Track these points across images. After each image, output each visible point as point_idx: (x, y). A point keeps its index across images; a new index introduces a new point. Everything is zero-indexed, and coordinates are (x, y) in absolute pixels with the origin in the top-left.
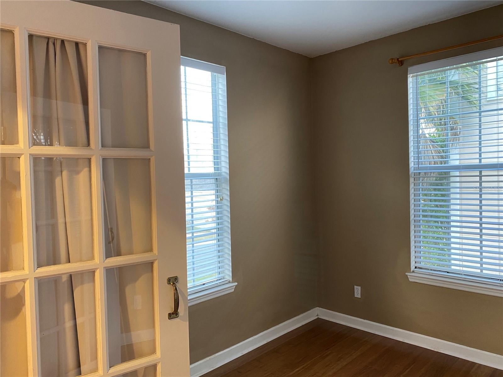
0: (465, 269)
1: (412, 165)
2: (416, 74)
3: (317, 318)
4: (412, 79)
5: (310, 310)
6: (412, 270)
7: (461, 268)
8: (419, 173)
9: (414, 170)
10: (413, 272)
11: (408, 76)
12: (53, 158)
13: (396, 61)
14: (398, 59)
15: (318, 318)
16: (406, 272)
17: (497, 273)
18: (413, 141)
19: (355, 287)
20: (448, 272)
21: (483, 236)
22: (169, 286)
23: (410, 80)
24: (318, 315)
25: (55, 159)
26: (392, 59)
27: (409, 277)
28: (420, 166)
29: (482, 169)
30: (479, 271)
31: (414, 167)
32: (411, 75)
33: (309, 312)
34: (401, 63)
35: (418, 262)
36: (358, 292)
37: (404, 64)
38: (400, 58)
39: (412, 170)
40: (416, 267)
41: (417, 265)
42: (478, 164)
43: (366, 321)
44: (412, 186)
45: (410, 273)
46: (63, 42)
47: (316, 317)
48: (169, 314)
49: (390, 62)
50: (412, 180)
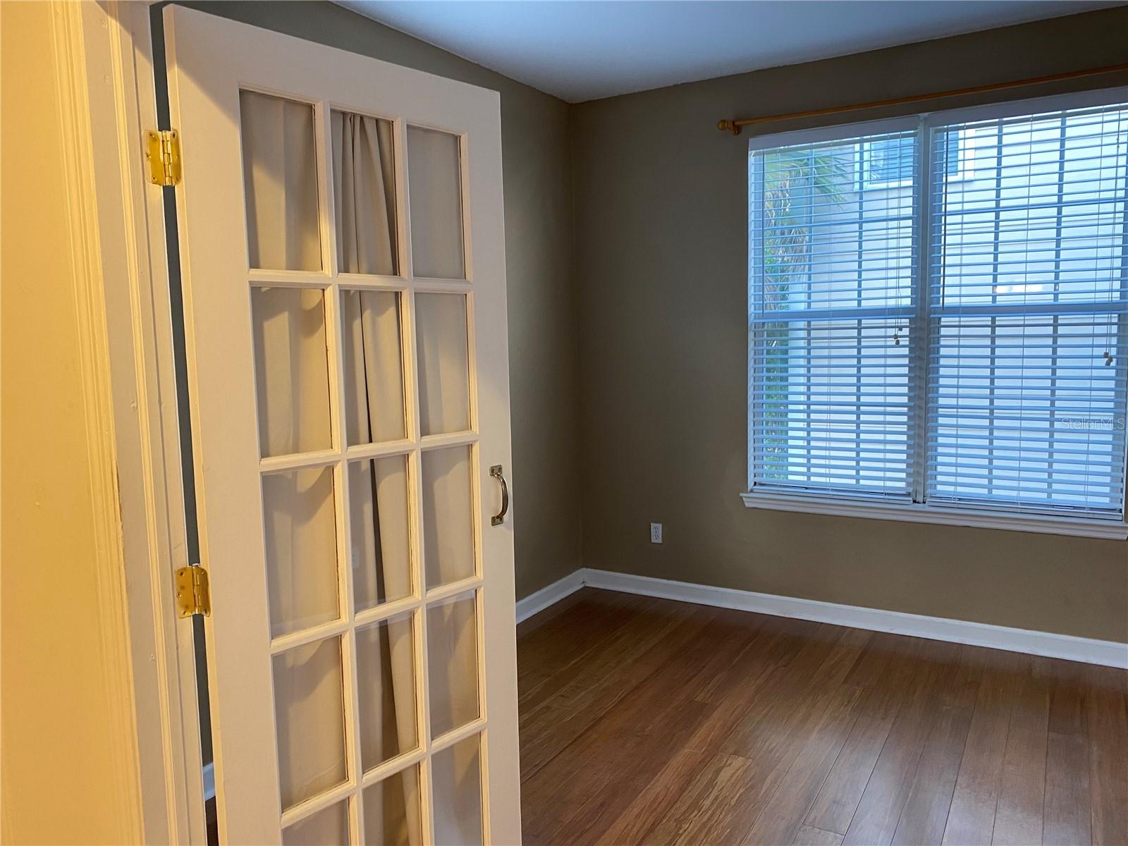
0: (833, 480)
1: (751, 310)
2: (762, 150)
3: (582, 589)
4: (755, 159)
5: (571, 573)
6: (749, 489)
7: (827, 480)
8: (763, 324)
9: (755, 319)
10: (752, 491)
11: (749, 152)
12: (349, 291)
13: (731, 126)
14: (733, 122)
15: (585, 587)
16: (741, 492)
17: (881, 483)
18: (755, 268)
19: (653, 525)
20: (806, 488)
21: (861, 425)
22: (493, 478)
23: (752, 159)
24: (584, 582)
25: (352, 292)
26: (724, 121)
27: (744, 499)
28: (765, 311)
29: (862, 318)
30: (853, 482)
31: (755, 314)
32: (754, 152)
33: (570, 576)
34: (738, 129)
35: (758, 474)
36: (657, 533)
37: (743, 132)
38: (737, 121)
39: (751, 319)
40: (755, 484)
41: (758, 480)
42: (857, 308)
43: (670, 582)
44: (751, 345)
45: (747, 492)
46: (362, 118)
47: (581, 586)
48: (493, 518)
49: (720, 126)
50: (751, 335)
